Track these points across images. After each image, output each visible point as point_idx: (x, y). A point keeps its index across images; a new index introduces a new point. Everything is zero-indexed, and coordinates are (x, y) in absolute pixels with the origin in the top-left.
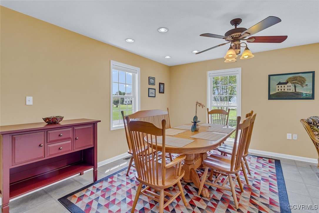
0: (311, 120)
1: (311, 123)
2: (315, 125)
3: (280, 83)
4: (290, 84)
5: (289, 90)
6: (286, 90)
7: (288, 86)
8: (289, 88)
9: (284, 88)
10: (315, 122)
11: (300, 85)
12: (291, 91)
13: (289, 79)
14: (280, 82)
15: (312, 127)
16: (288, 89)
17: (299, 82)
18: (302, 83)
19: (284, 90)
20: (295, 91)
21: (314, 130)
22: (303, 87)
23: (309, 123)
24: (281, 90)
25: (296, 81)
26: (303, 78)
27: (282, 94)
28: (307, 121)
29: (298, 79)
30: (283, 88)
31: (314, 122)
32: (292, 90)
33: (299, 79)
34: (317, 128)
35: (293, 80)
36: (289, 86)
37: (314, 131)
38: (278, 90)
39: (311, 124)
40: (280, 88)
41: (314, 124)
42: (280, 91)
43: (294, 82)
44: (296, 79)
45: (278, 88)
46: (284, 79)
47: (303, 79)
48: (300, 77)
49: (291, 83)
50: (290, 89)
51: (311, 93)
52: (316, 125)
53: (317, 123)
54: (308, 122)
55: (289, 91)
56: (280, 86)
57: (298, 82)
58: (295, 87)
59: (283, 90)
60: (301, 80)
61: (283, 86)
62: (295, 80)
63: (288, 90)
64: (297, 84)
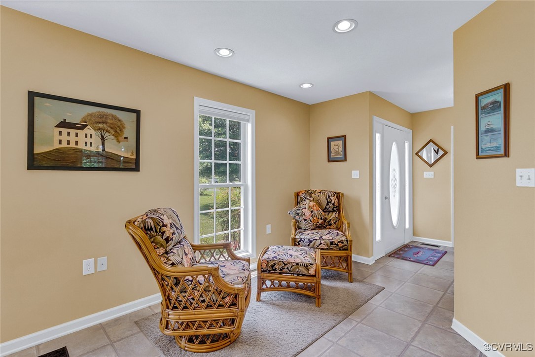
0: (150, 221)
1: (151, 229)
2: (158, 231)
3: (64, 124)
4: (92, 131)
5: (89, 144)
6: (81, 146)
7: (86, 135)
8: (89, 140)
9: (77, 139)
10: (158, 225)
11: (113, 137)
12: (93, 149)
13: (89, 118)
14: (65, 120)
15: (152, 239)
16: (86, 143)
17: (111, 128)
18: (116, 132)
19: (77, 143)
20: (104, 150)
21: (157, 243)
22: (119, 142)
23: (147, 229)
24: (68, 142)
25: (105, 126)
26: (120, 120)
27: (72, 154)
28: (142, 225)
29: (109, 121)
30: (73, 138)
31: (156, 225)
32: (96, 146)
33: (111, 122)
34: (162, 237)
35: (97, 120)
36: (89, 136)
37: (158, 248)
38: (60, 142)
39: (152, 232)
40: (64, 138)
41: (156, 231)
42: (64, 145)
43: (101, 126)
44: (104, 119)
45: (60, 138)
46: (76, 114)
47: (119, 124)
48: (113, 116)
49: (95, 129)
50: (91, 143)
51: (134, 157)
52: (160, 232)
53: (161, 227)
54: (145, 227)
55: (88, 148)
56: (65, 131)
57: (109, 129)
58: (103, 139)
59: (73, 145)
60: (116, 124)
61: (73, 132)
62: (103, 123)
63: (86, 145)
64: (107, 134)
